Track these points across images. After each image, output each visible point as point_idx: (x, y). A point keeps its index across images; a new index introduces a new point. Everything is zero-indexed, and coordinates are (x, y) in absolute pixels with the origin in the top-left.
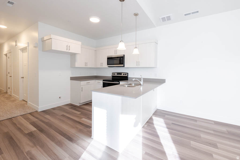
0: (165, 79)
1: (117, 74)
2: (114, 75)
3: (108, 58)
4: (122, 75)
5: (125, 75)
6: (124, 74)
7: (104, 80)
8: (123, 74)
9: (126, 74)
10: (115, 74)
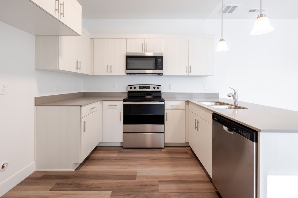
0: (219, 93)
1: (140, 88)
2: (133, 90)
3: (128, 57)
4: (151, 89)
5: (156, 90)
6: (154, 88)
7: (124, 101)
8: (152, 87)
9: (158, 88)
10: (135, 88)
